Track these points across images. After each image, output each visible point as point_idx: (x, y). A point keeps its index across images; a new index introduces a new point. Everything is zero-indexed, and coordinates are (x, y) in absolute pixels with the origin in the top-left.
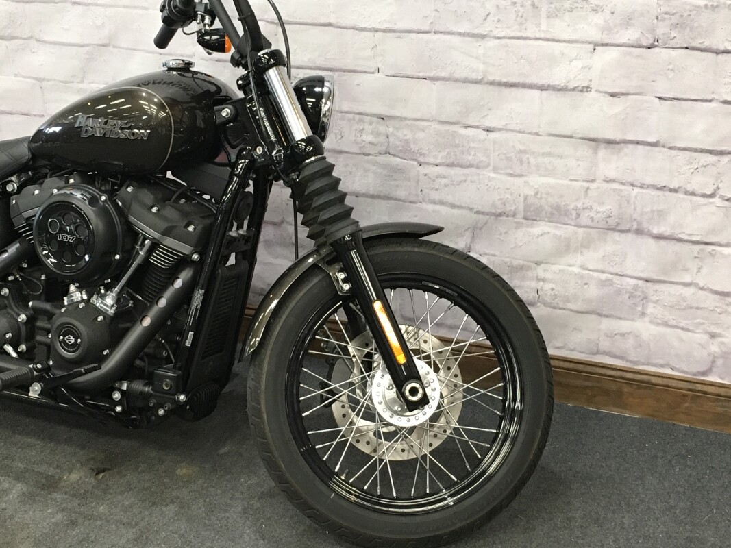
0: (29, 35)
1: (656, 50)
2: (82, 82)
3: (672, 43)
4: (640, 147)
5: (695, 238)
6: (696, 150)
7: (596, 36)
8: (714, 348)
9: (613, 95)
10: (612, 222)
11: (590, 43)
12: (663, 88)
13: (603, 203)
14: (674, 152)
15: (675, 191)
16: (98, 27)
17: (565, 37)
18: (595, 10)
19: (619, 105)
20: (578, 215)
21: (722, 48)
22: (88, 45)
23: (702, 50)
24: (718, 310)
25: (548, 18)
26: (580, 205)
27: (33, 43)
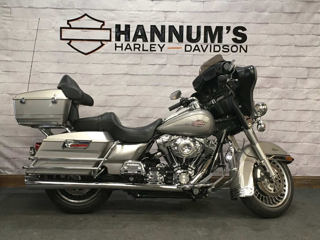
0: (112, 105)
1: (282, 100)
2: (127, 117)
3: (285, 98)
4: (279, 122)
5: (292, 142)
6: (291, 121)
7: (269, 97)
8: (297, 168)
9: (273, 110)
10: (273, 140)
11: (268, 99)
12: (284, 108)
13: (271, 136)
14: (287, 122)
15: (287, 131)
16: (135, 101)
17: (262, 98)
18: (269, 92)
19: (274, 113)
20: (265, 139)
21: (296, 99)
22: (131, 107)
23: (292, 99)
24: (298, 158)
25: (258, 94)
26: (266, 137)
27: (112, 107)
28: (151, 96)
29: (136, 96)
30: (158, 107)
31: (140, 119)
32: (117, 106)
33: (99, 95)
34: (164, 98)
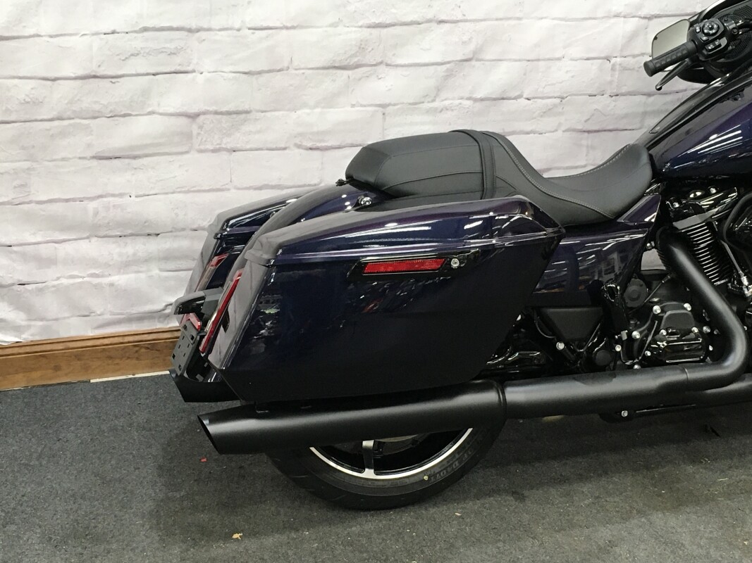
28: (519, 19)
29: (466, 21)
30: (541, 58)
31: (478, 105)
32: (400, 61)
33: (334, 25)
34: (563, 22)
